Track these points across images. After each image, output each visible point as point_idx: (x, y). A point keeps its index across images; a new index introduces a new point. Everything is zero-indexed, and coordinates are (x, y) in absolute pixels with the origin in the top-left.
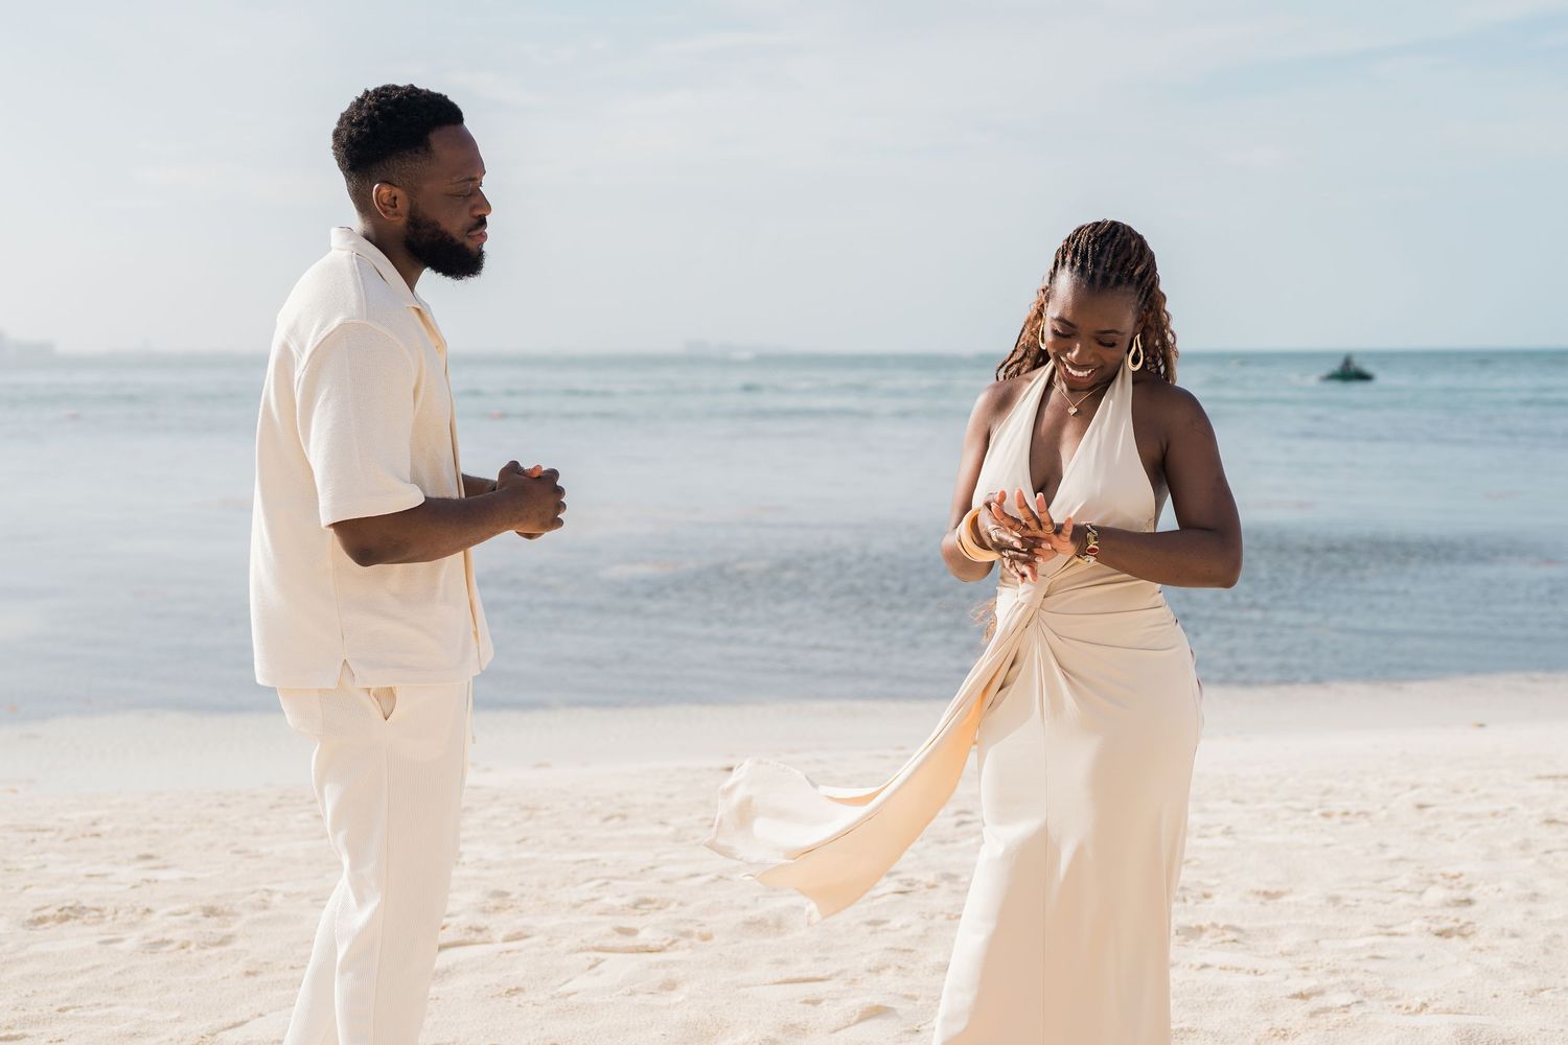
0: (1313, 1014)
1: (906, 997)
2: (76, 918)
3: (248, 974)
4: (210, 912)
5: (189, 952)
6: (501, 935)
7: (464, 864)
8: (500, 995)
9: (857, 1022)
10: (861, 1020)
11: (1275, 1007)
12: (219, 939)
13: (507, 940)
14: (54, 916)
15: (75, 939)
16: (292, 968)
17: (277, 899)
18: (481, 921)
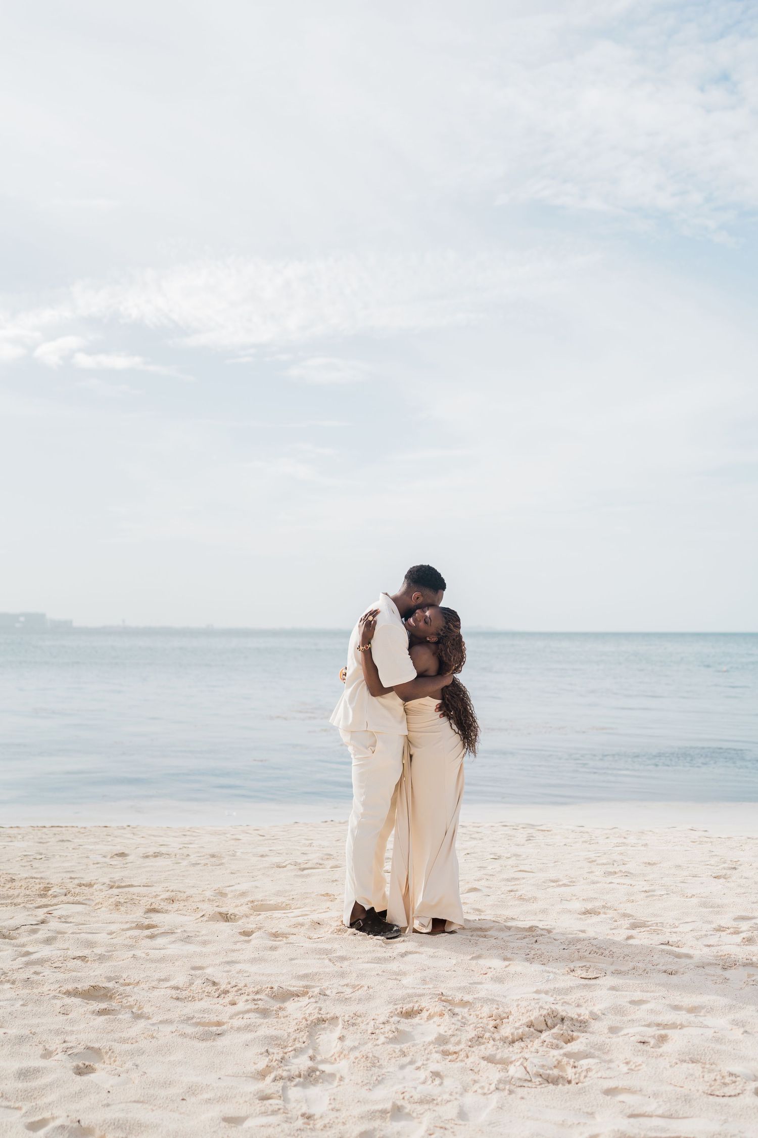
0: (647, 897)
1: (487, 887)
2: (160, 856)
3: (232, 873)
4: (213, 856)
5: (208, 867)
6: (329, 866)
7: (313, 846)
8: (329, 882)
9: (465, 893)
10: (467, 892)
11: (633, 894)
12: (218, 864)
13: (331, 868)
14: (152, 855)
15: (160, 862)
16: (248, 873)
17: (238, 854)
18: (321, 862)
